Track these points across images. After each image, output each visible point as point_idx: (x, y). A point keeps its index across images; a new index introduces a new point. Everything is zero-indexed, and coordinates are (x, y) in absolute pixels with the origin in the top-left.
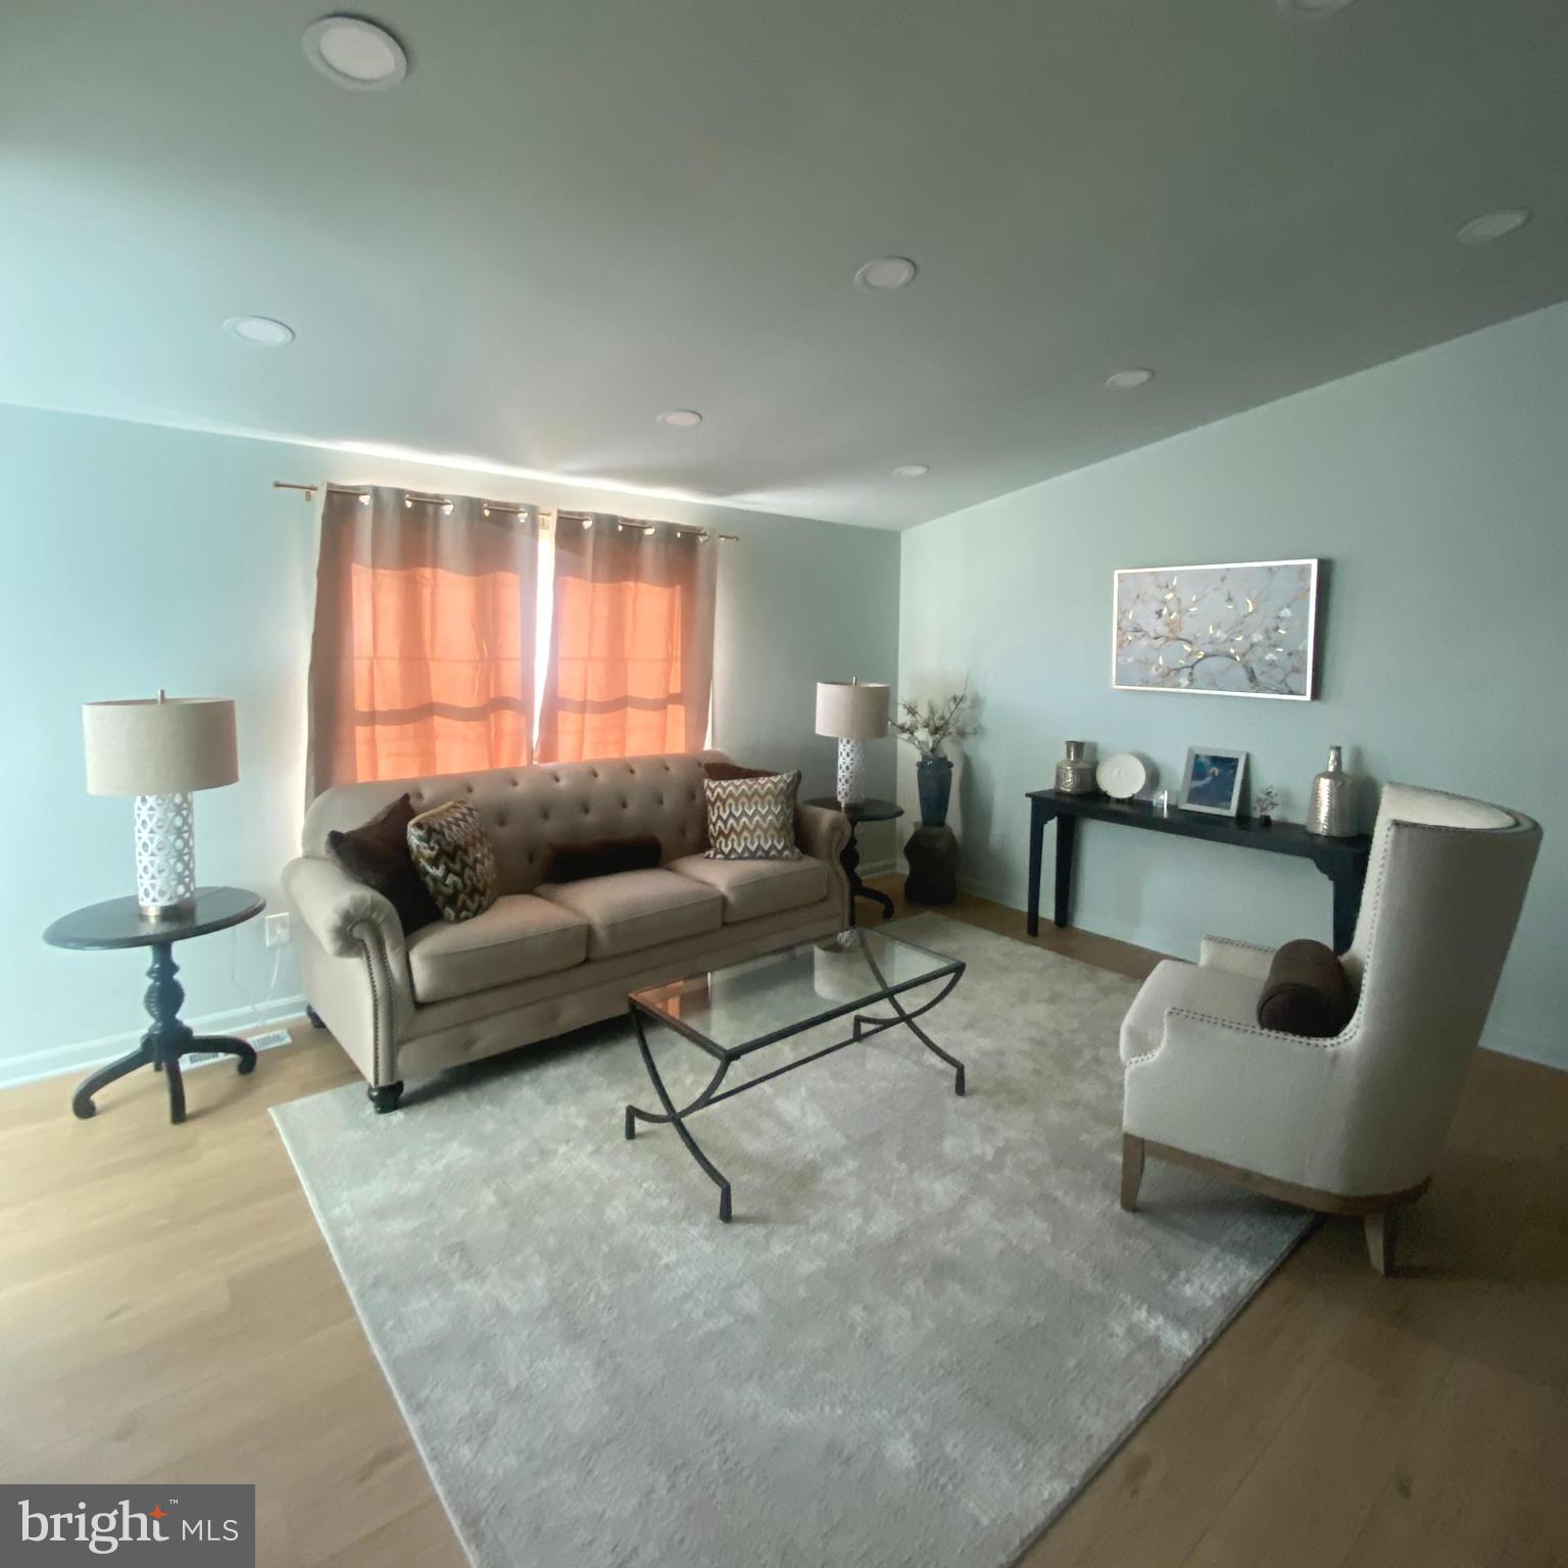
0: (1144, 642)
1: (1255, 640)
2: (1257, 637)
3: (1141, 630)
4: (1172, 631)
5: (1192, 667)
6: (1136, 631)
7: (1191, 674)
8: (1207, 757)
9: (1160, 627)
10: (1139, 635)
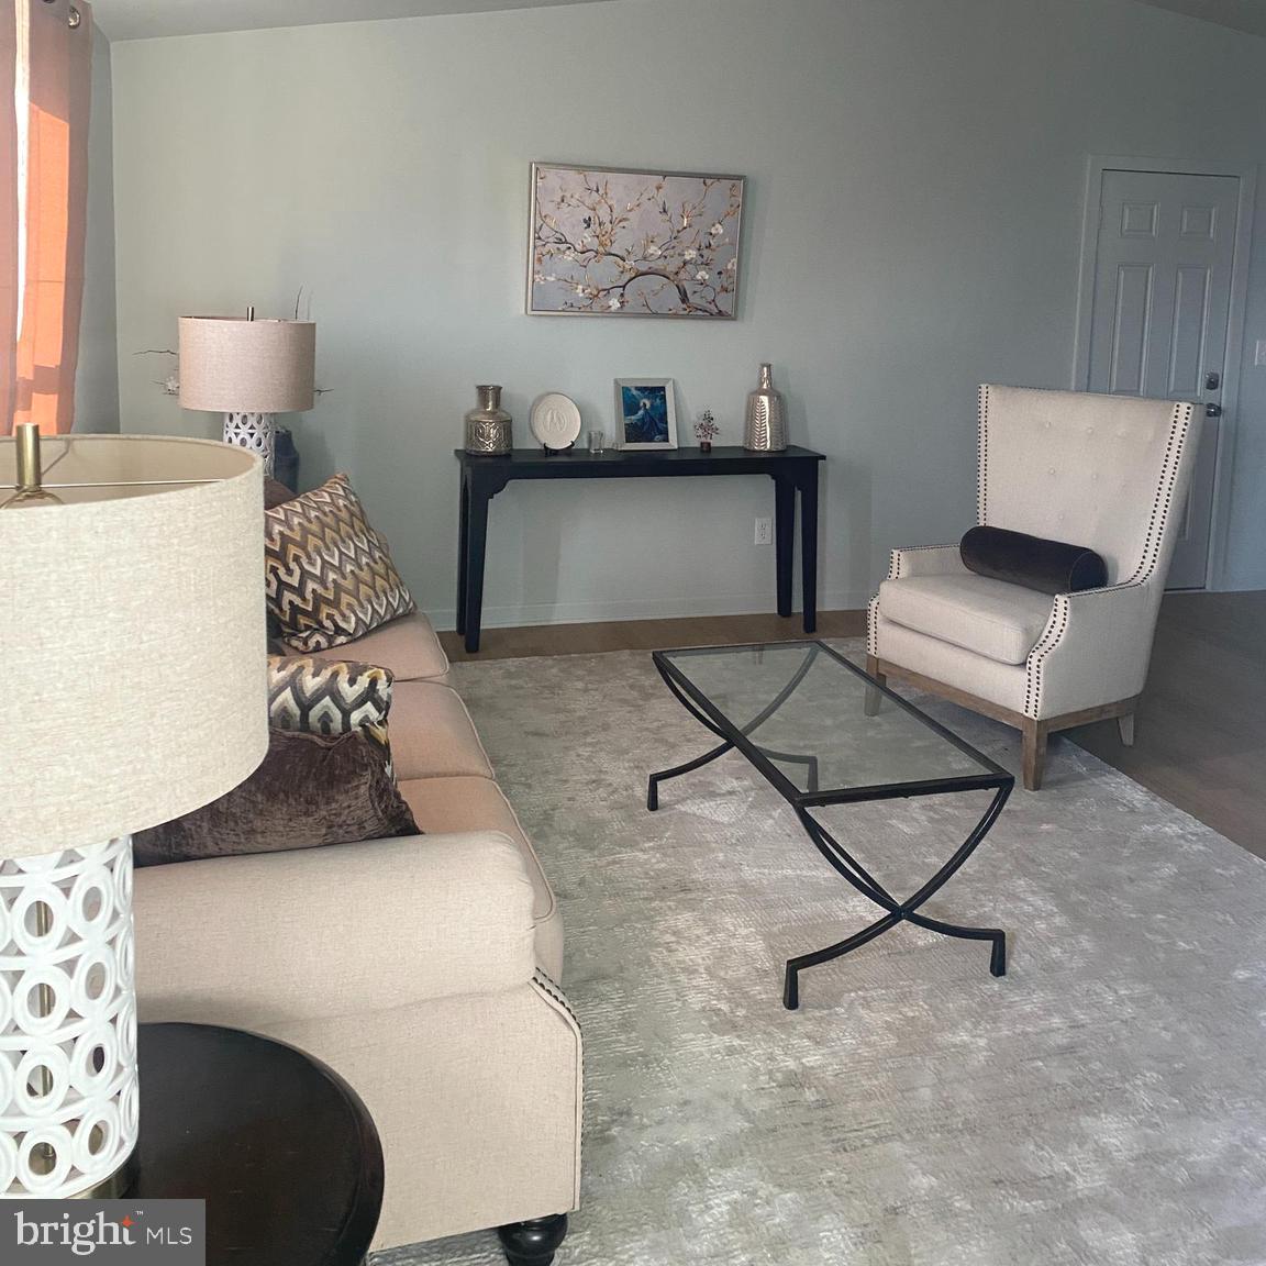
0: (570, 256)
1: (687, 258)
2: (691, 254)
3: (566, 242)
4: (601, 244)
5: (624, 287)
6: (560, 241)
7: (622, 295)
8: (637, 389)
9: (588, 238)
10: (563, 247)
